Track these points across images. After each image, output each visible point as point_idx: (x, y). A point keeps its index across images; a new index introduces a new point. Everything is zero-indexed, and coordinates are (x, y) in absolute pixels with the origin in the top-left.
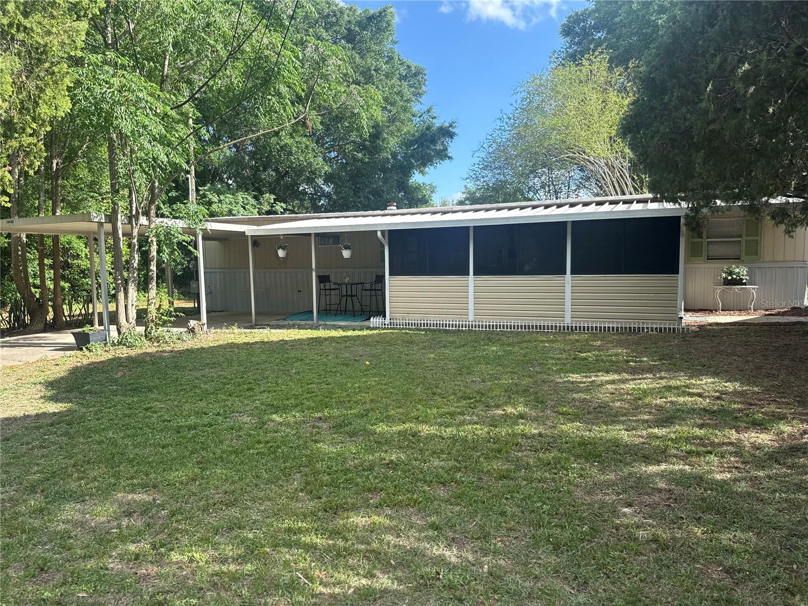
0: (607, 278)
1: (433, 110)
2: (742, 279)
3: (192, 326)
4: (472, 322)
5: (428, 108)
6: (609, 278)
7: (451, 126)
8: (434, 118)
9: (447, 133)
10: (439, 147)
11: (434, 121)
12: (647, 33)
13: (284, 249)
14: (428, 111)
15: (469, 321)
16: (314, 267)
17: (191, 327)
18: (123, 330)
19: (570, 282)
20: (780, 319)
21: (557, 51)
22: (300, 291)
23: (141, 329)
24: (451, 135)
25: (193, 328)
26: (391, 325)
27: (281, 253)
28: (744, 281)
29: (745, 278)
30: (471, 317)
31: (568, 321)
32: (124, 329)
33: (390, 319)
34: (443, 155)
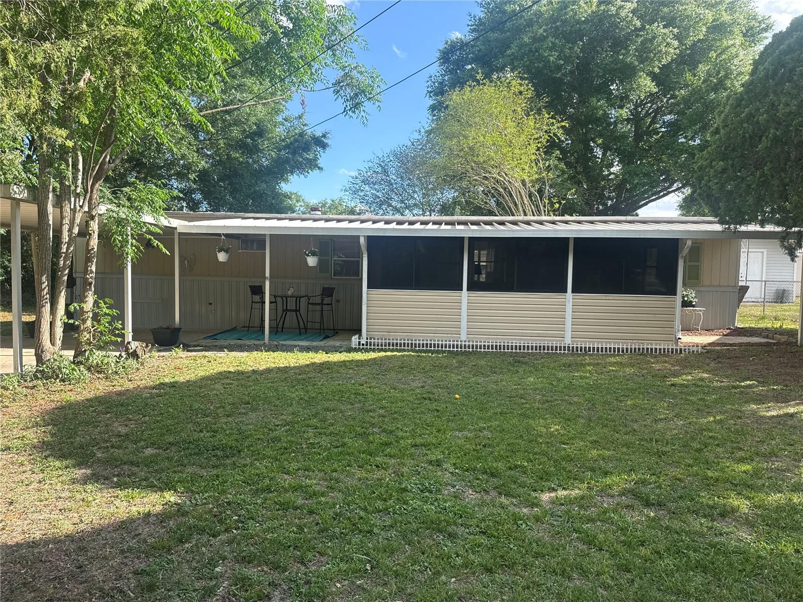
0: (608, 298)
1: (304, 117)
2: (691, 302)
3: (134, 348)
4: (465, 341)
5: (300, 114)
6: (610, 298)
7: (324, 136)
8: (305, 125)
9: (320, 142)
10: (311, 156)
11: (305, 128)
12: (538, 67)
13: (226, 251)
14: (300, 117)
15: (461, 341)
16: (267, 274)
17: (131, 351)
18: (47, 356)
19: (571, 300)
20: (742, 339)
21: (433, 75)
22: (211, 304)
23: (70, 353)
24: (324, 146)
25: (135, 351)
26: (367, 345)
27: (222, 257)
28: (694, 303)
29: (695, 301)
30: (464, 337)
31: (568, 341)
32: (48, 354)
33: (367, 339)
34: (313, 164)
